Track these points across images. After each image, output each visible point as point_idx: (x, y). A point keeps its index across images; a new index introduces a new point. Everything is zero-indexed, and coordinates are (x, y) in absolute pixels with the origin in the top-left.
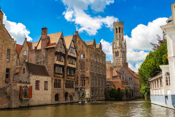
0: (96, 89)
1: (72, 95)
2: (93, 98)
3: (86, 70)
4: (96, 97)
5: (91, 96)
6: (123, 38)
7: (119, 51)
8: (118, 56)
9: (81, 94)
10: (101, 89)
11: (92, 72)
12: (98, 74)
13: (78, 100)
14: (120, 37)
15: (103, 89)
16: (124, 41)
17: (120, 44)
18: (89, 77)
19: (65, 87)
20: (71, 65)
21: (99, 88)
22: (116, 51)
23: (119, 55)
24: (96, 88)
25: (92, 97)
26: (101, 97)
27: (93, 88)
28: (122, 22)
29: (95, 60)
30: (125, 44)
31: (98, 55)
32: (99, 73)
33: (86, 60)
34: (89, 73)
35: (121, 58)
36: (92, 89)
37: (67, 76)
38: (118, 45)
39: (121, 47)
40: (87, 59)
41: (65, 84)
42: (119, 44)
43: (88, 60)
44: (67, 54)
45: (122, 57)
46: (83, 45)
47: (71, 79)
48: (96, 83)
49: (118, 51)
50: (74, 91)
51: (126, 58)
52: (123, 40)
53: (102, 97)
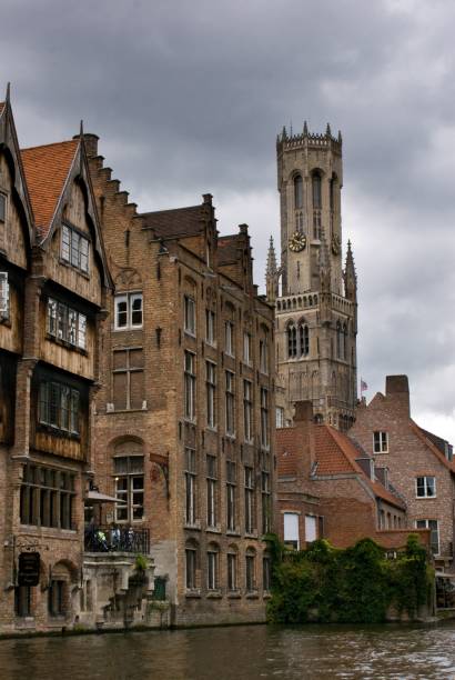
0: (215, 545)
1: (64, 575)
2: (195, 603)
3: (150, 409)
4: (216, 603)
5: (187, 591)
6: (336, 240)
7: (312, 322)
8: (305, 351)
9: (127, 575)
10: (247, 543)
11: (193, 420)
12: (226, 441)
13: (101, 613)
14: (318, 233)
15: (254, 544)
16: (344, 256)
17: (321, 279)
18: (173, 456)
19: (16, 518)
20: (60, 358)
21: (232, 540)
22: (290, 322)
23: (312, 344)
24: (214, 538)
25: (189, 598)
26: (243, 605)
27: (196, 536)
28: (335, 135)
29: (214, 345)
30: (350, 275)
31: (231, 306)
32: (234, 437)
33: (152, 332)
34: (172, 426)
35: (324, 364)
36: (192, 541)
37: (33, 438)
38: (305, 283)
39: (327, 296)
40: (159, 331)
41: (17, 494)
42: (314, 275)
43: (167, 336)
44: (41, 270)
45: (332, 362)
46: (133, 229)
47: (61, 458)
48: (218, 502)
49: (302, 320)
50: (78, 547)
51: (354, 368)
52: (336, 253)
53: (252, 605)
